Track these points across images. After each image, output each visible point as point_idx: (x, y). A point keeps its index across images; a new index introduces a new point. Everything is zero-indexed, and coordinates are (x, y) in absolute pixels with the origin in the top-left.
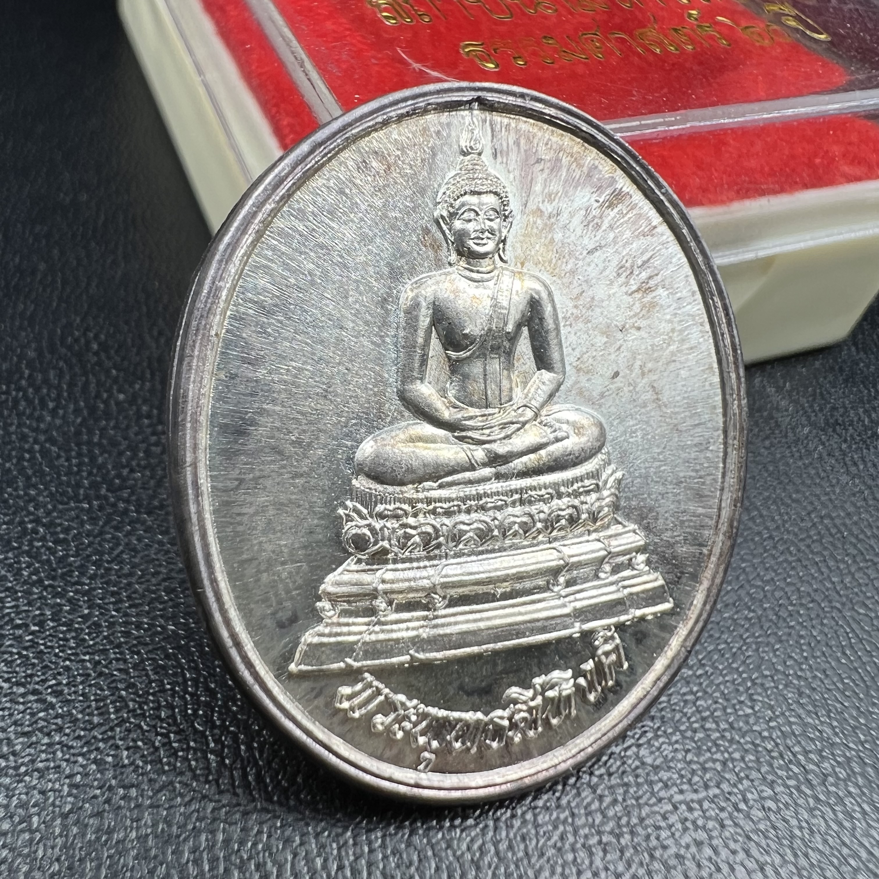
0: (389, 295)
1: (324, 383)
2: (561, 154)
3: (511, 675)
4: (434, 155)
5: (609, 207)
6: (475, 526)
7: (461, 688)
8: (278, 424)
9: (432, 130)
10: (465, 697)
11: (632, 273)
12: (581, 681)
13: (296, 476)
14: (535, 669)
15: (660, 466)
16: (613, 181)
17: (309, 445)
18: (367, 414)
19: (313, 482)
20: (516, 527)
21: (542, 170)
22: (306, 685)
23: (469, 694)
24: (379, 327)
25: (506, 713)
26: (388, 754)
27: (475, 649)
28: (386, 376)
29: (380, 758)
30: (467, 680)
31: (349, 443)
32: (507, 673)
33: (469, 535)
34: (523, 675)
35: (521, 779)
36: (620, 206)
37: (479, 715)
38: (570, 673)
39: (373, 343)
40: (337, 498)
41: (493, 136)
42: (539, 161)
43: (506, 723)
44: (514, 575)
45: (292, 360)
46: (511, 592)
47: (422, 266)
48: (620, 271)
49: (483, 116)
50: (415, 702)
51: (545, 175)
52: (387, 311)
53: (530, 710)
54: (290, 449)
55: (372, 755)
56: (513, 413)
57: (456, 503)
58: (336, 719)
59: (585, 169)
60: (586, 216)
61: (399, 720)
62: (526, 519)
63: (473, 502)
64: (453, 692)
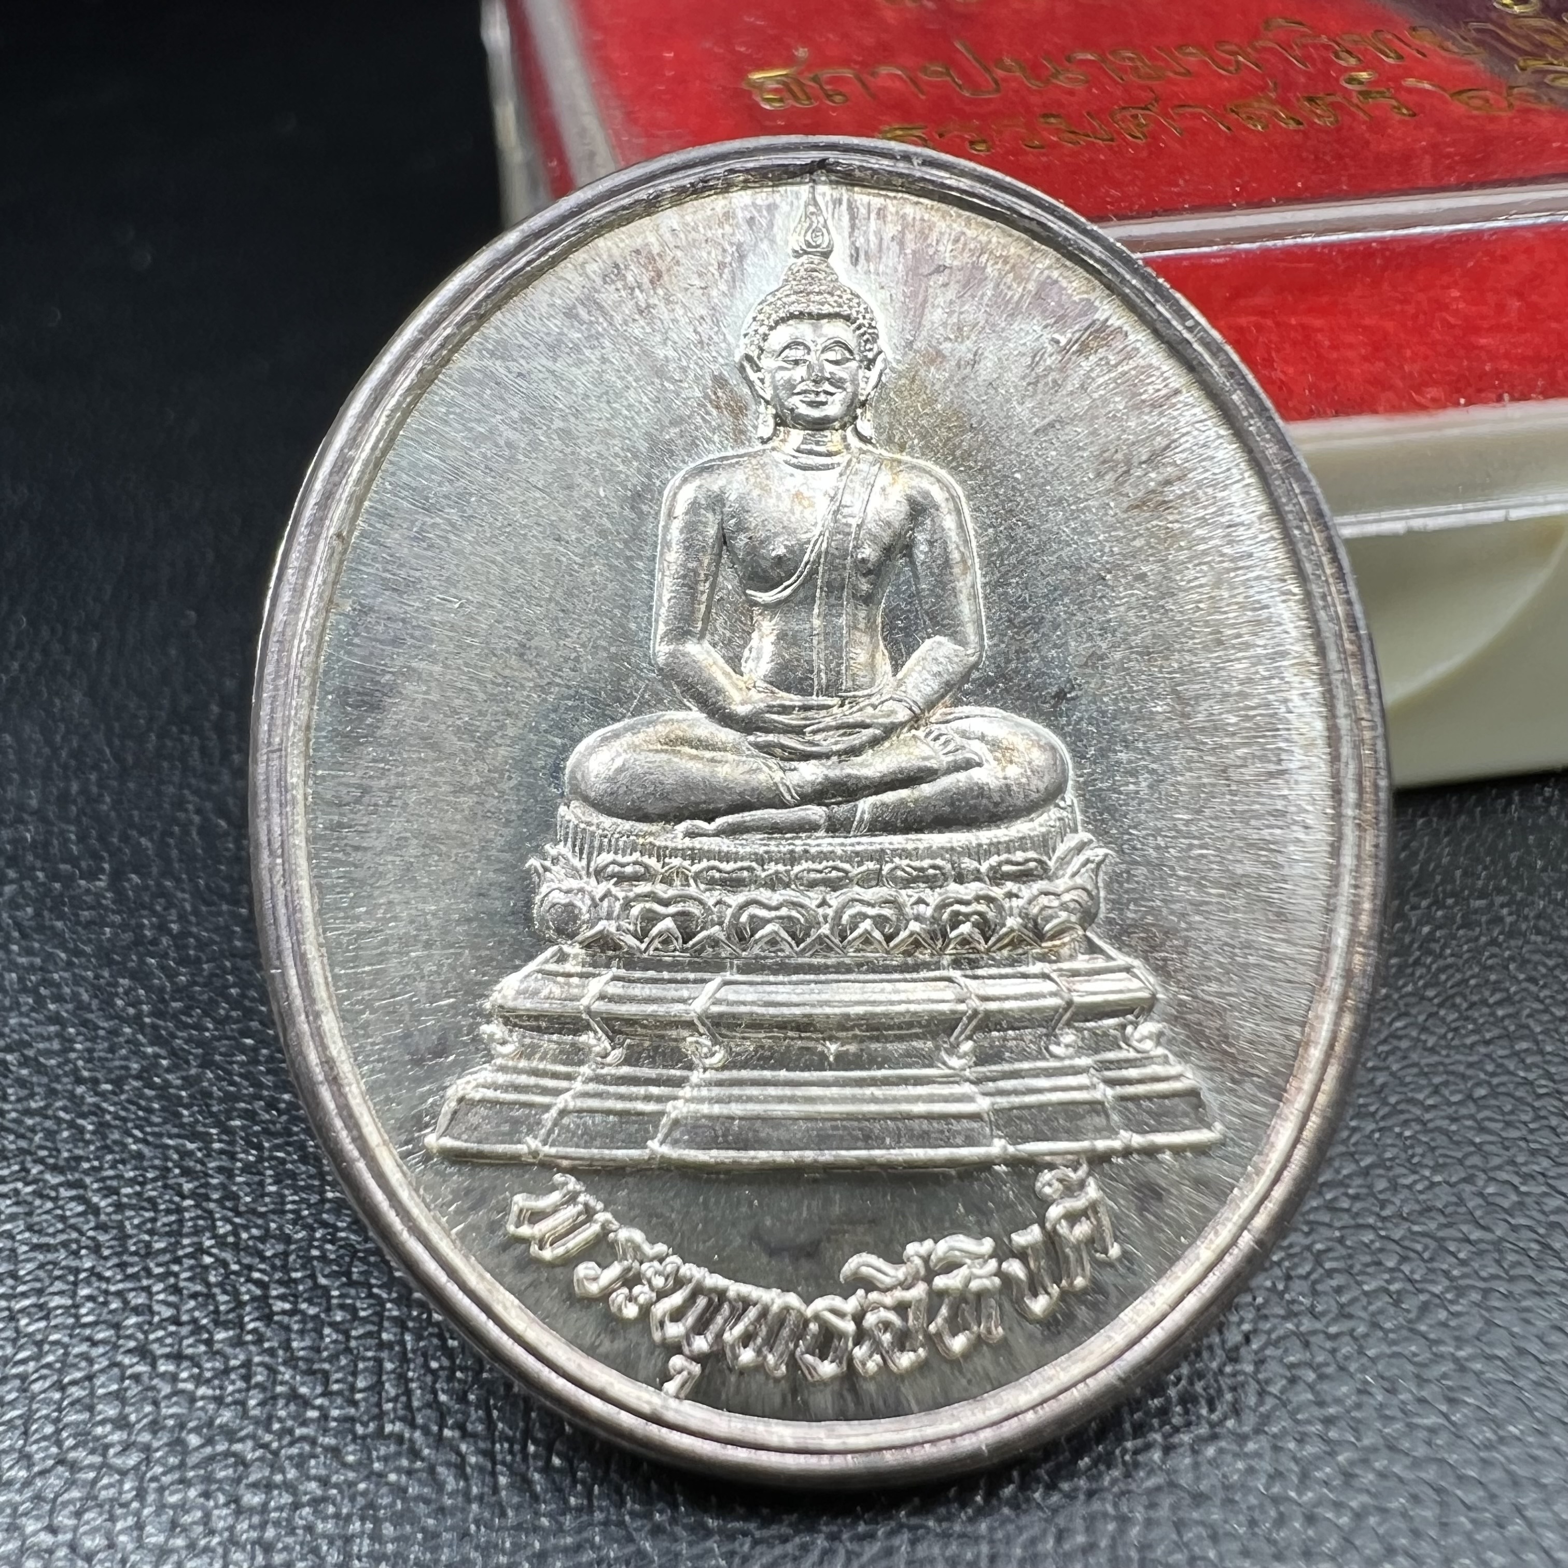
0: (647, 488)
1: (519, 632)
2: (984, 259)
3: (860, 1229)
4: (742, 258)
5: (1080, 352)
6: (784, 911)
7: (756, 1235)
8: (435, 697)
9: (740, 214)
10: (764, 1259)
11: (1127, 472)
12: (1015, 1267)
13: (460, 789)
14: (915, 1226)
15: (1191, 847)
16: (1090, 307)
17: (489, 735)
18: (593, 691)
19: (491, 803)
20: (867, 925)
21: (945, 285)
23: (773, 1252)
24: (626, 542)
25: (851, 1305)
26: (606, 1346)
27: (778, 1156)
28: (633, 626)
29: (591, 1351)
30: (768, 1223)
31: (559, 741)
32: (853, 1223)
33: (769, 928)
34: (887, 1234)
35: (879, 1449)
36: (1102, 352)
37: (793, 1299)
38: (987, 1245)
39: (611, 567)
40: (531, 838)
41: (853, 227)
42: (940, 269)
43: (849, 1326)
44: (860, 1017)
45: (467, 588)
46: (858, 1056)
47: (709, 441)
48: (1103, 468)
49: (836, 194)
50: (661, 1248)
51: (951, 294)
52: (641, 515)
53: (901, 1308)
54: (454, 743)
55: (575, 1342)
56: (870, 710)
57: (746, 864)
58: (508, 1258)
59: (1032, 286)
60: (1032, 366)
61: (630, 1280)
62: (887, 912)
63: (781, 867)
64: (738, 1241)
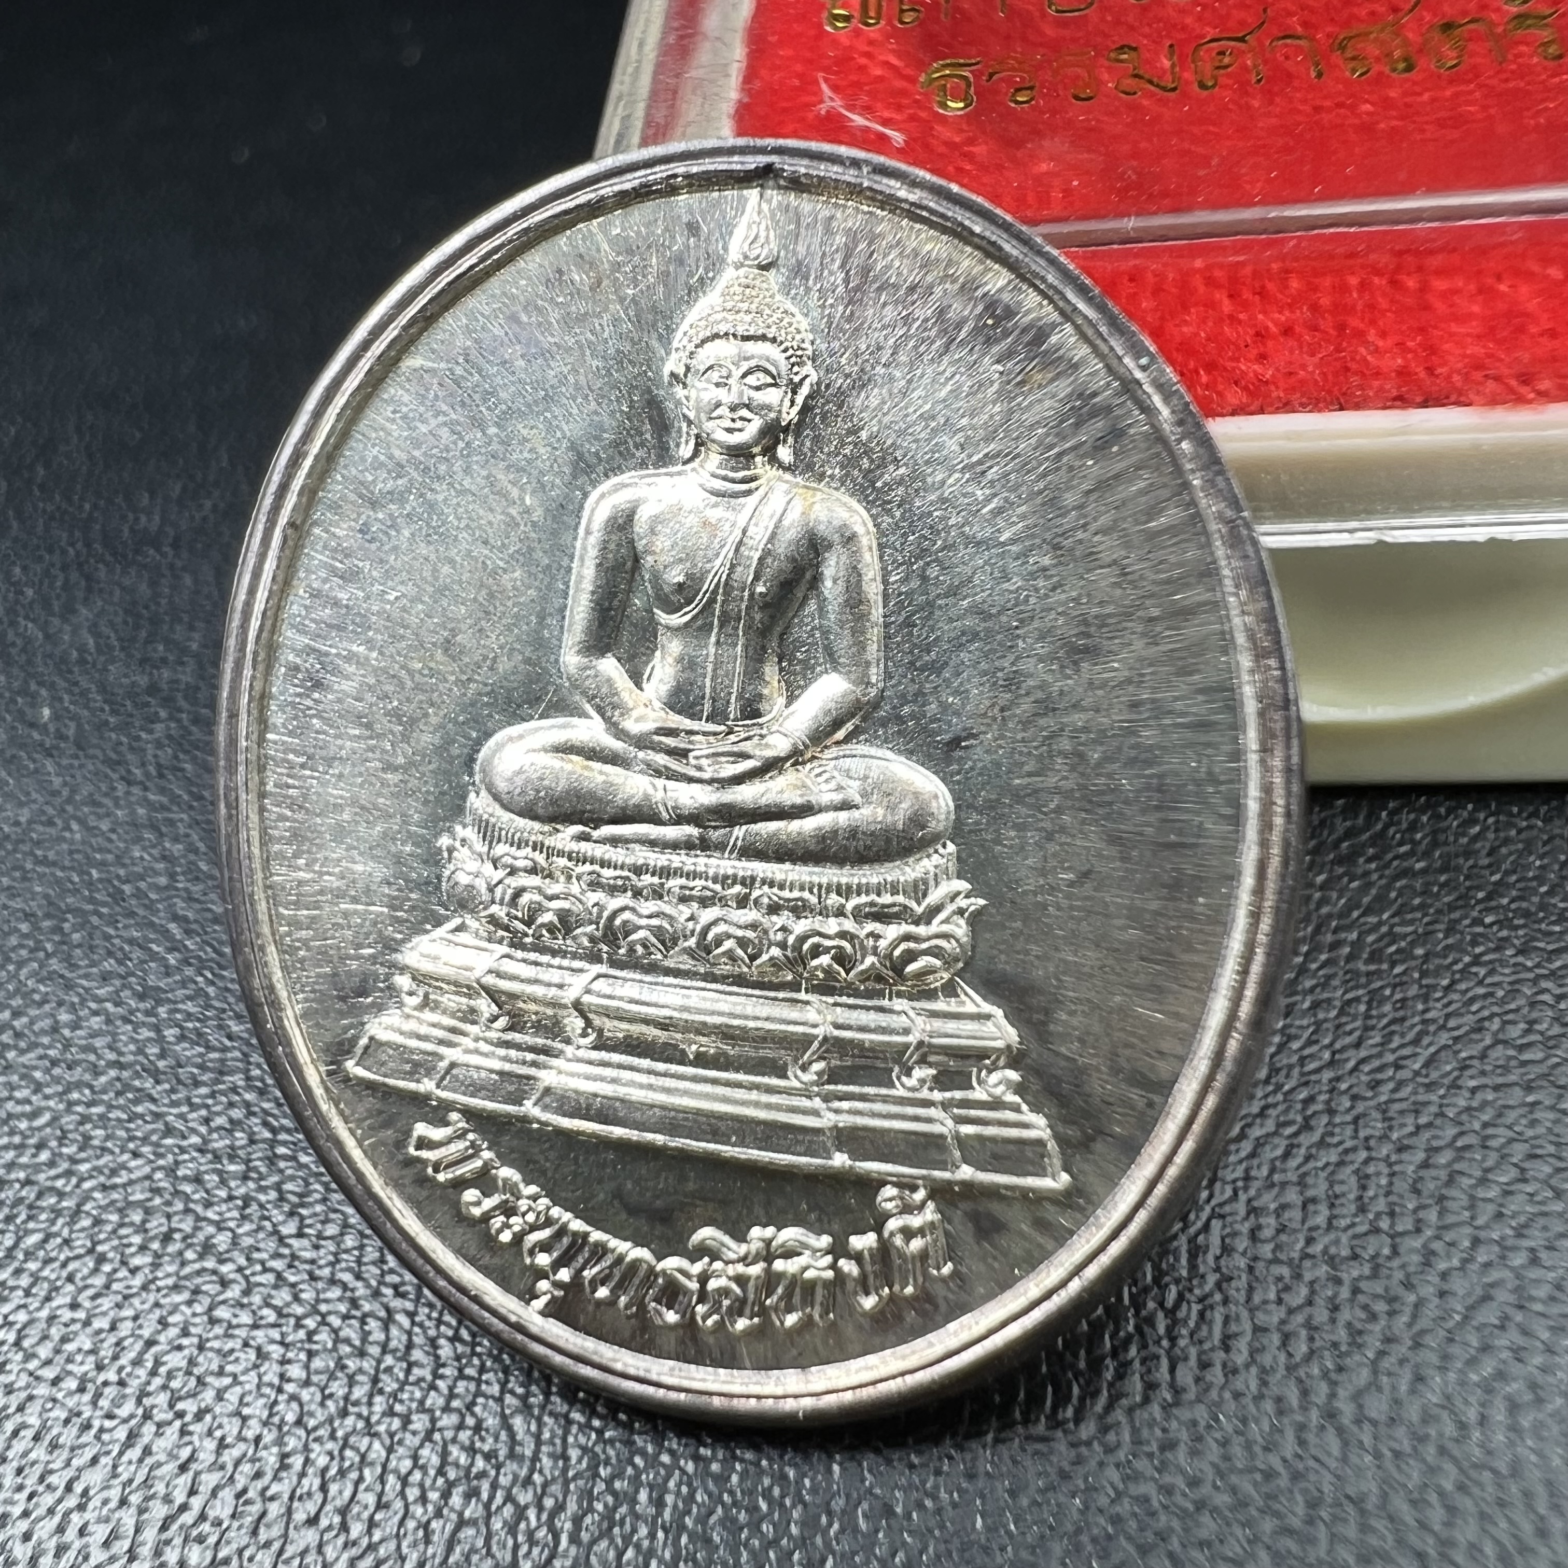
0: (570, 500)
1: (445, 628)
3: (711, 1206)
5: (1022, 385)
6: (655, 922)
7: (618, 1195)
8: (370, 680)
10: (624, 1216)
12: (848, 1266)
13: (389, 767)
14: (759, 1211)
17: (413, 721)
18: (507, 691)
19: (413, 783)
20: (728, 944)
22: (370, 1102)
23: (633, 1211)
25: (697, 1268)
26: (486, 1260)
27: (633, 1135)
28: (547, 633)
29: (473, 1261)
30: (629, 1186)
31: (474, 734)
32: (705, 1199)
33: (641, 934)
34: (734, 1215)
35: (711, 1394)
37: (643, 1253)
38: (825, 1241)
40: (445, 819)
43: (694, 1286)
44: (716, 1027)
45: (402, 582)
46: (716, 1057)
47: (632, 456)
49: (783, 200)
50: (533, 1189)
52: (563, 526)
53: (741, 1280)
54: (383, 724)
55: (459, 1252)
56: (756, 741)
57: (626, 873)
58: (410, 1172)
61: (508, 1210)
62: (750, 934)
63: (656, 880)
64: (602, 1196)
